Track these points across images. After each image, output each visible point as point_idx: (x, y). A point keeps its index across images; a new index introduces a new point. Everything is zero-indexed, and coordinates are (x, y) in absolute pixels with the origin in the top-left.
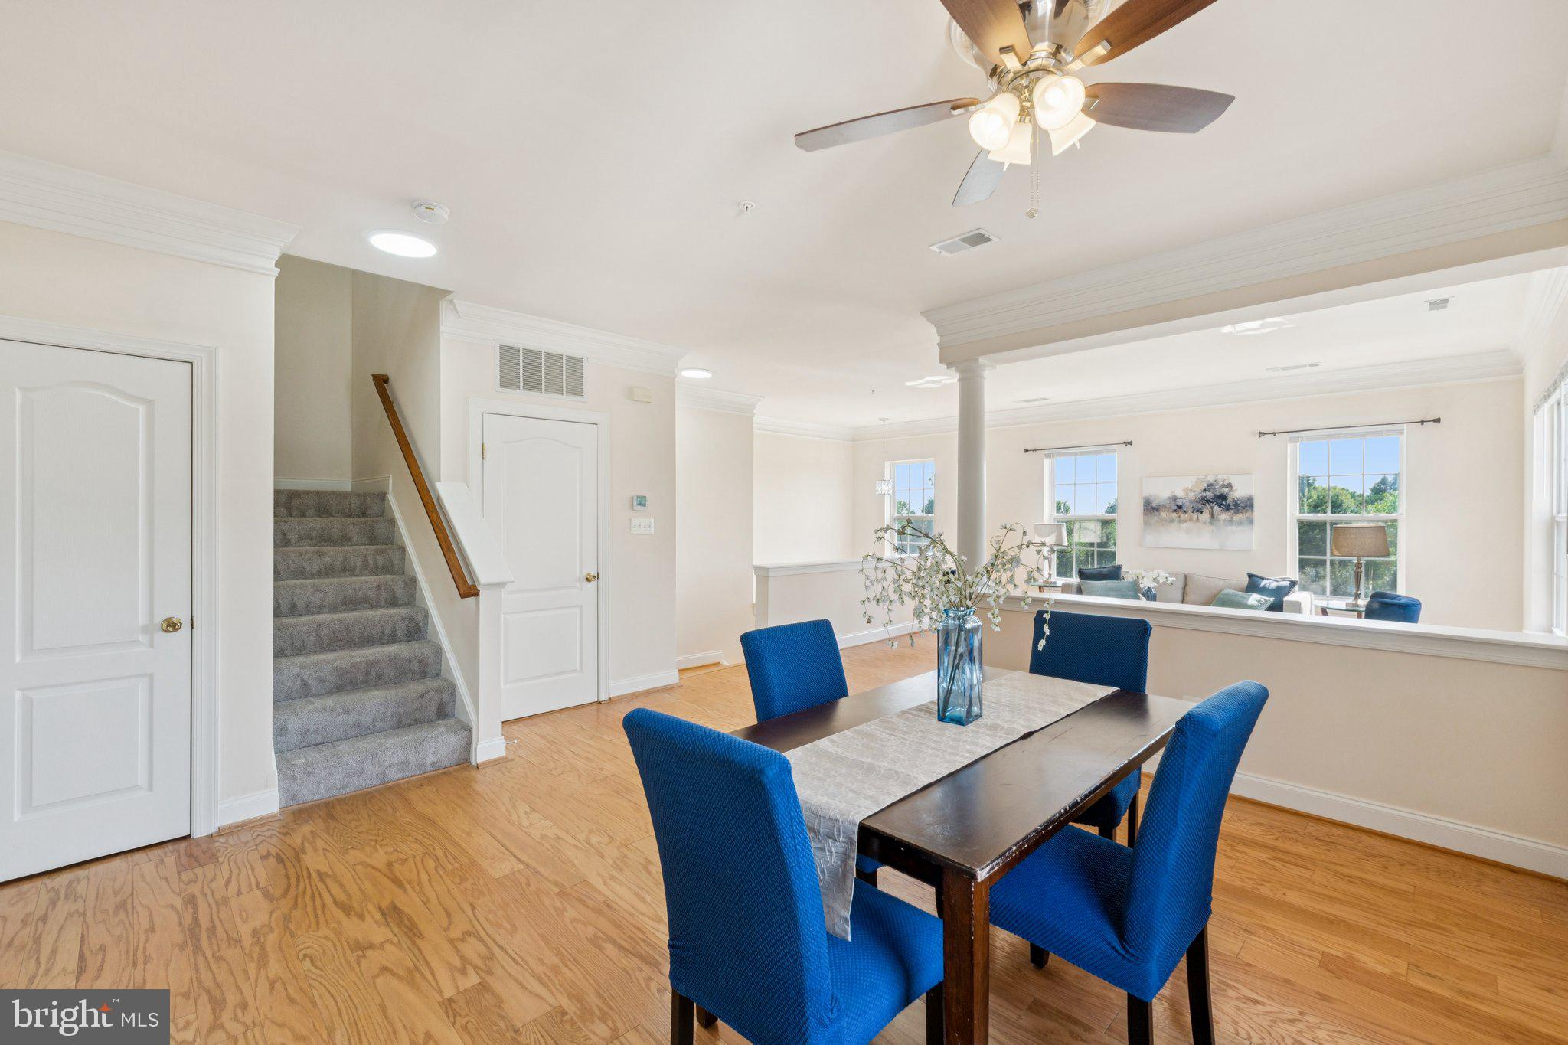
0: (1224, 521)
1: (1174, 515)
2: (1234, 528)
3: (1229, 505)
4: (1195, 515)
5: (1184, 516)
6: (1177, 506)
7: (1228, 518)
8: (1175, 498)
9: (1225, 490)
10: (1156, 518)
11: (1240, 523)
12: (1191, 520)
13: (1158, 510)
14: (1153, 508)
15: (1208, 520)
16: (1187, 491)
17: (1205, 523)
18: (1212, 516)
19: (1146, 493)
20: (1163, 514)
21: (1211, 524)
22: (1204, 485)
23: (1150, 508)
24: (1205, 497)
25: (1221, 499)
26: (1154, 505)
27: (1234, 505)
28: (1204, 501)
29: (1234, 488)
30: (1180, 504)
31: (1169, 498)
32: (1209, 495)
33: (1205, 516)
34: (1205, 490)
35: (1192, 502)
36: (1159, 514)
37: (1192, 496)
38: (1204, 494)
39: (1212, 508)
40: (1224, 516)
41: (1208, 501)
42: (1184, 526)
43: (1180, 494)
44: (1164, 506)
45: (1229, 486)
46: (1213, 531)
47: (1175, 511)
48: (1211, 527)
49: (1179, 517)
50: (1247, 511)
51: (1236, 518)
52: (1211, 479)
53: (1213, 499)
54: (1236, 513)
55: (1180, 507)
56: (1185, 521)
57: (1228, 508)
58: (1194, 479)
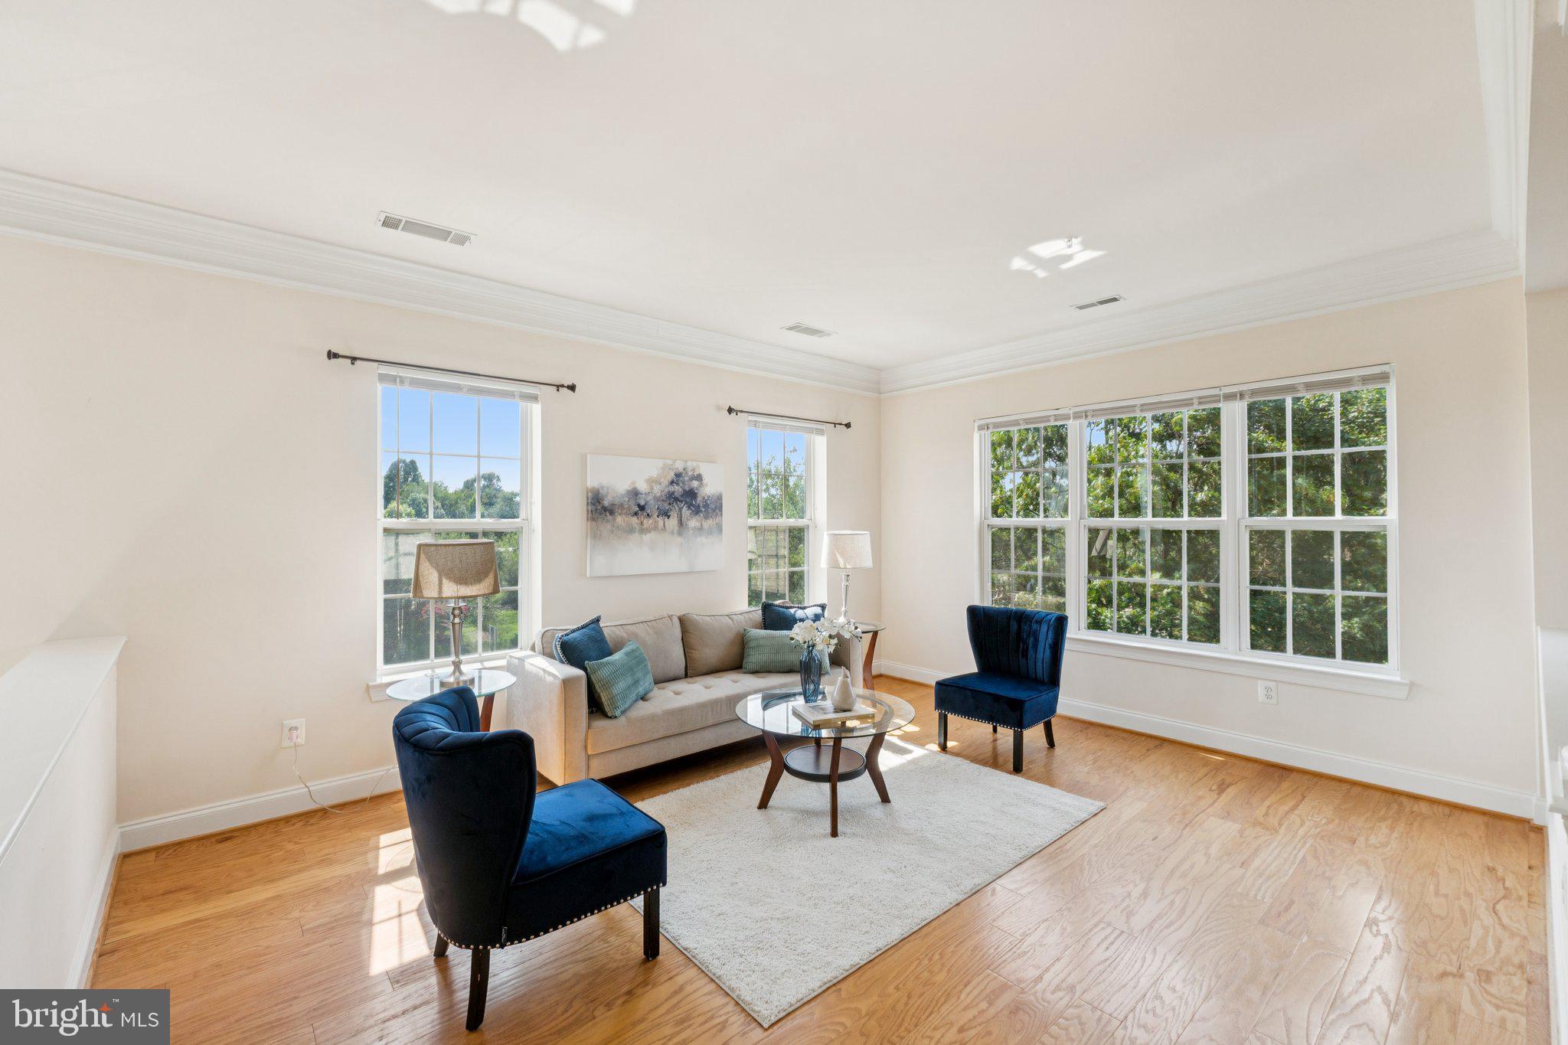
0: (694, 529)
1: (634, 520)
2: (702, 540)
3: (699, 506)
4: (660, 521)
5: (648, 523)
6: (639, 506)
7: (698, 525)
8: (635, 493)
9: (695, 484)
10: (609, 526)
11: (710, 532)
12: (656, 528)
13: (612, 512)
14: (605, 509)
15: (677, 528)
16: (651, 481)
17: (672, 533)
18: (681, 523)
19: (592, 482)
20: (619, 519)
21: (680, 534)
22: (671, 475)
23: (599, 508)
24: (673, 493)
25: (691, 494)
26: (606, 503)
27: (704, 507)
28: (672, 498)
29: (704, 482)
30: (642, 503)
31: (628, 492)
32: (677, 489)
33: (672, 522)
34: (672, 482)
35: (657, 499)
36: (614, 519)
37: (657, 490)
38: (672, 489)
39: (680, 510)
40: (693, 523)
41: (676, 500)
42: (647, 537)
43: (643, 487)
44: (621, 506)
45: (699, 478)
46: (682, 543)
47: (636, 514)
48: (679, 539)
49: (642, 523)
50: (717, 515)
51: (707, 524)
52: (679, 466)
53: (682, 496)
54: (706, 518)
55: (642, 508)
56: (648, 531)
57: (697, 511)
58: (660, 463)
